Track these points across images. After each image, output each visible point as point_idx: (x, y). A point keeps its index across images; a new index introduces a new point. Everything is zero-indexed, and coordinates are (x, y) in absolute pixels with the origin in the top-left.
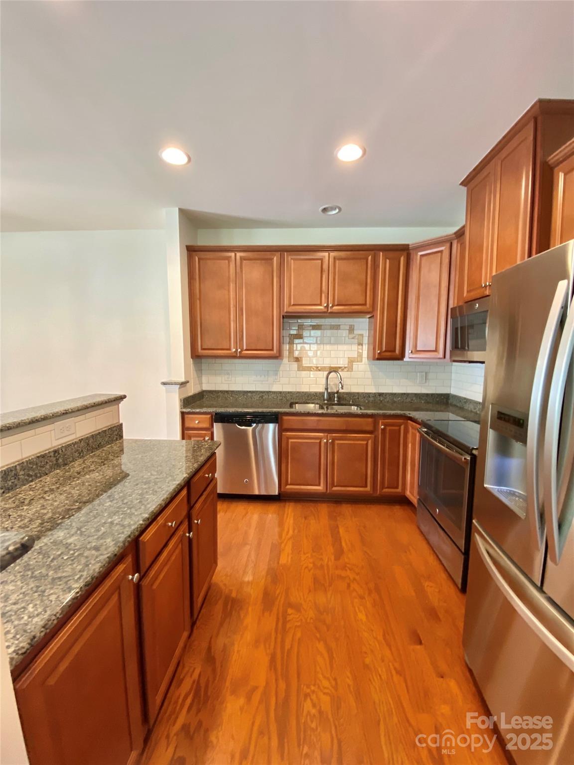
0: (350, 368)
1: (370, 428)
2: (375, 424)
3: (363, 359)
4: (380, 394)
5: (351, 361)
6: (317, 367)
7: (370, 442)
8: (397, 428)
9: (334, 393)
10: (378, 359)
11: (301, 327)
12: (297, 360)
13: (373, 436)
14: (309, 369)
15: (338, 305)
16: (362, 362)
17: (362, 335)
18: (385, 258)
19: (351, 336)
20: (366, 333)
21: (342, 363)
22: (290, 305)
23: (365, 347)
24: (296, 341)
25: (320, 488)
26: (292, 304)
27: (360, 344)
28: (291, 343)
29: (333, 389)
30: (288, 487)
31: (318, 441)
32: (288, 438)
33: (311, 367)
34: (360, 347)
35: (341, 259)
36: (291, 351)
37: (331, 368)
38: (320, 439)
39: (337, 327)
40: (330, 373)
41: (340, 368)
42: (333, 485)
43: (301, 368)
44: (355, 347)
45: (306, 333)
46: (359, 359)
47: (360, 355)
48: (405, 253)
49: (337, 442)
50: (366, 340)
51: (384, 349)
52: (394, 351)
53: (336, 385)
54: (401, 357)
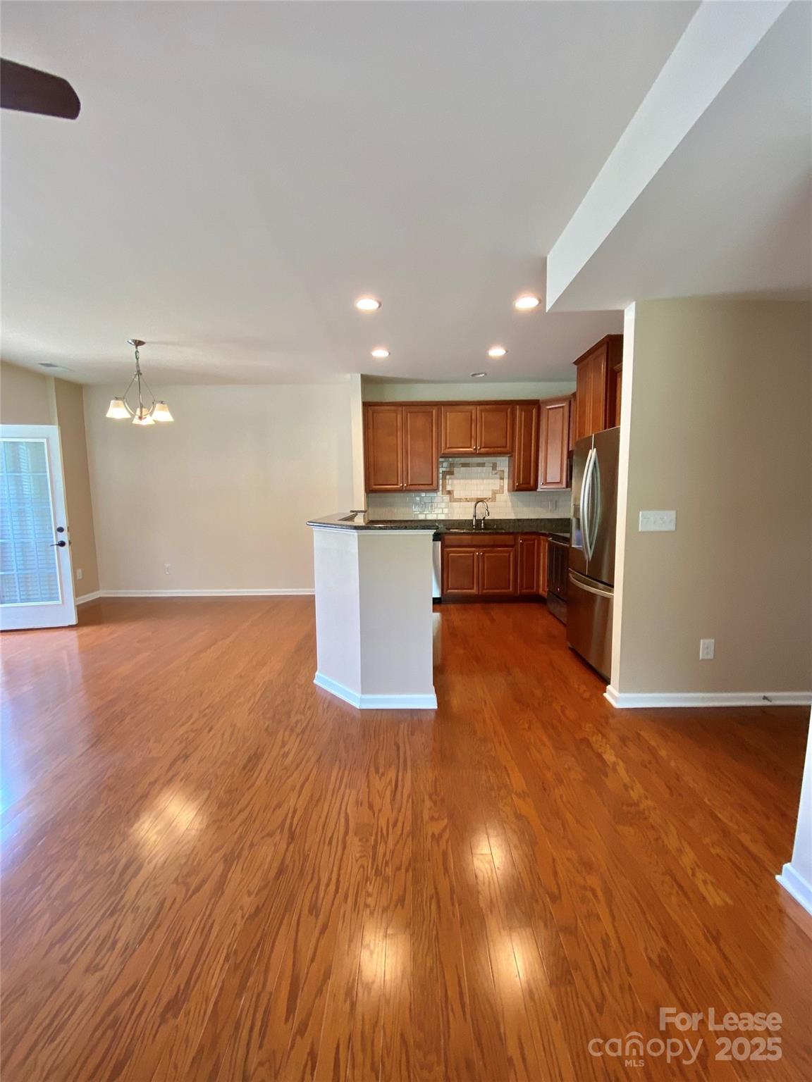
0: (493, 499)
1: (511, 543)
2: (516, 540)
3: (505, 492)
4: (519, 520)
5: (494, 493)
6: (466, 499)
7: (512, 554)
8: (532, 542)
9: (480, 520)
10: (517, 490)
11: (452, 465)
12: (449, 493)
13: (514, 549)
14: (460, 500)
15: (484, 448)
17: (503, 471)
18: (521, 410)
19: (494, 472)
20: (506, 470)
21: (488, 494)
22: (446, 448)
23: (506, 481)
24: (448, 477)
25: (474, 591)
26: (448, 446)
27: (502, 478)
28: (444, 478)
29: (480, 517)
30: (449, 591)
31: (471, 554)
32: (448, 553)
33: (461, 499)
34: (502, 481)
35: (486, 411)
36: (444, 486)
37: (478, 499)
38: (474, 552)
39: (482, 465)
40: (477, 503)
41: (485, 499)
42: (483, 589)
43: (452, 500)
44: (498, 481)
45: (456, 470)
46: (501, 491)
47: (502, 487)
48: (536, 406)
49: (486, 555)
50: (506, 475)
51: (521, 482)
52: (530, 483)
53: (482, 513)
54: (535, 488)
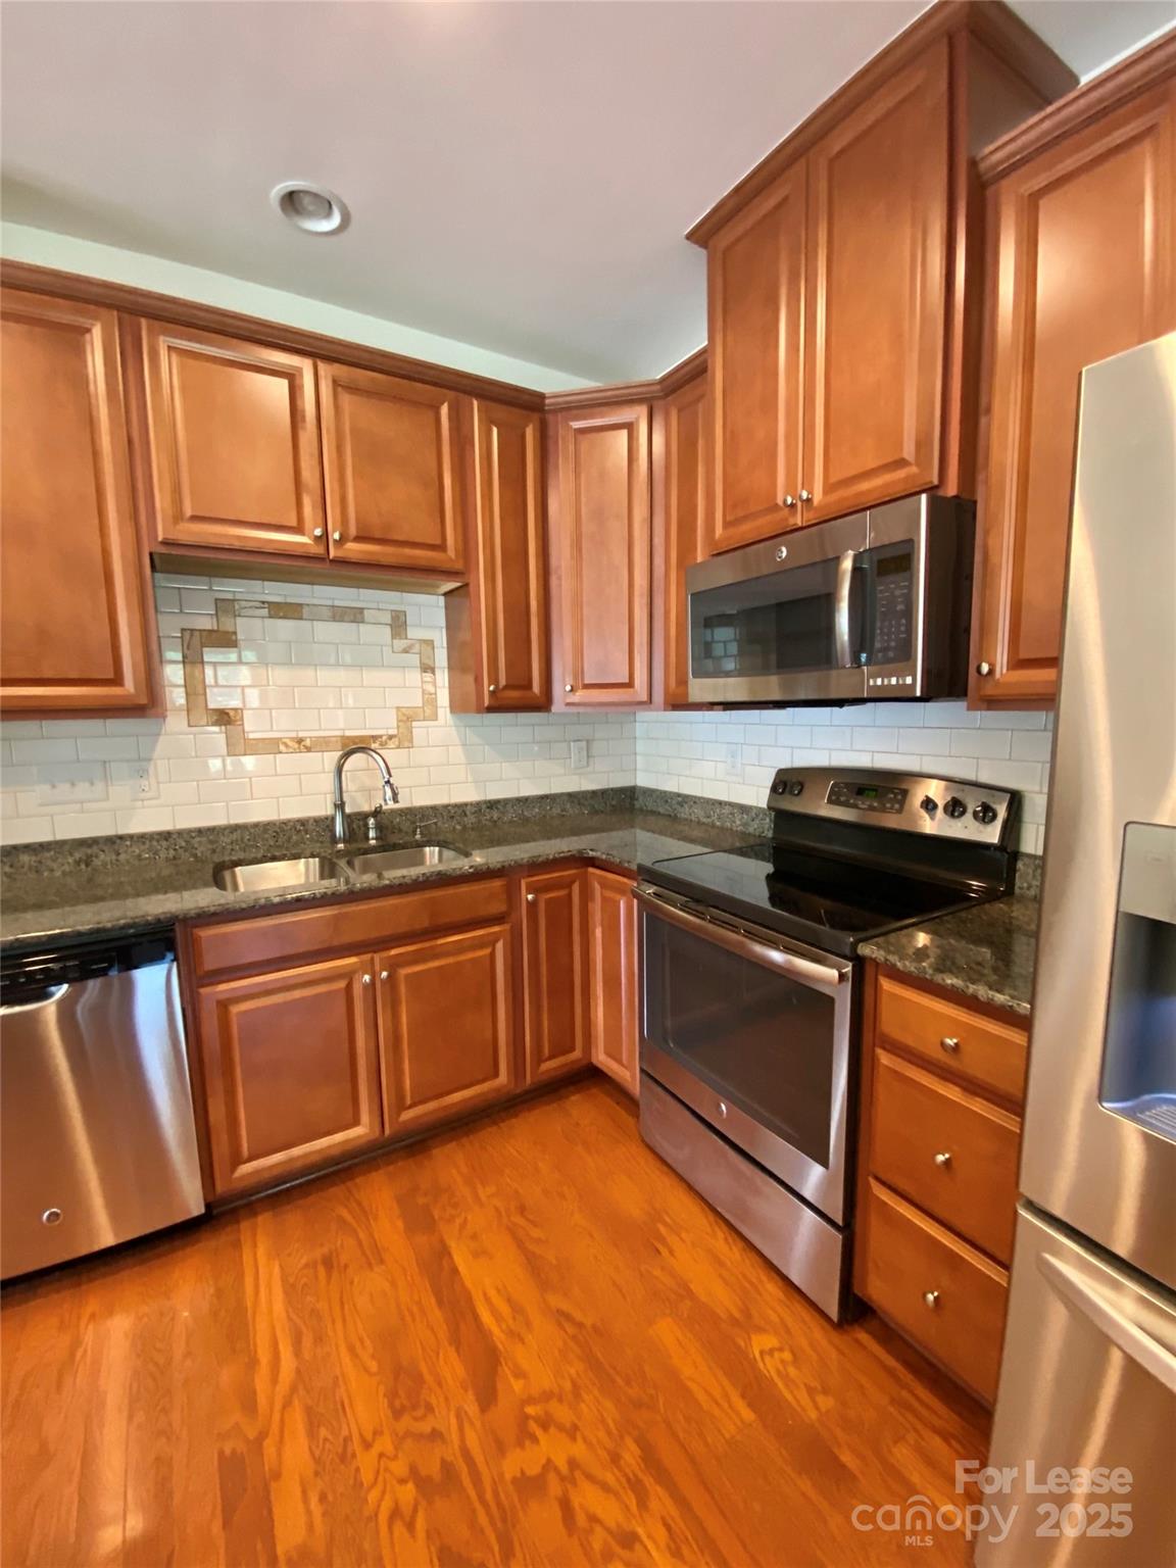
0: (404, 740)
1: (497, 907)
2: (512, 894)
3: (441, 712)
4: (492, 805)
5: (407, 718)
6: (300, 741)
7: (500, 946)
8: (562, 893)
9: (364, 816)
10: (491, 709)
11: (224, 606)
12: (224, 717)
13: (507, 927)
14: (271, 746)
15: (358, 539)
16: (436, 720)
17: (430, 643)
18: (488, 421)
19: (400, 644)
20: (440, 638)
21: (382, 723)
22: (178, 517)
23: (443, 677)
24: (210, 655)
25: (359, 1132)
26: (188, 512)
27: (428, 668)
28: (191, 660)
29: (357, 803)
30: (246, 1169)
31: (342, 984)
32: (224, 1005)
33: (276, 741)
34: (428, 677)
35: (353, 389)
36: (195, 691)
37: (345, 740)
38: (349, 975)
39: (356, 616)
40: (347, 755)
41: (375, 738)
42: (401, 1106)
43: (239, 746)
44: (415, 677)
45: (243, 627)
46: (428, 712)
47: (430, 700)
48: (536, 416)
49: (403, 972)
50: (441, 657)
51: (503, 682)
52: (529, 686)
53: (368, 792)
54: (543, 704)
